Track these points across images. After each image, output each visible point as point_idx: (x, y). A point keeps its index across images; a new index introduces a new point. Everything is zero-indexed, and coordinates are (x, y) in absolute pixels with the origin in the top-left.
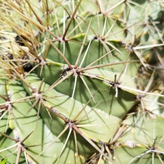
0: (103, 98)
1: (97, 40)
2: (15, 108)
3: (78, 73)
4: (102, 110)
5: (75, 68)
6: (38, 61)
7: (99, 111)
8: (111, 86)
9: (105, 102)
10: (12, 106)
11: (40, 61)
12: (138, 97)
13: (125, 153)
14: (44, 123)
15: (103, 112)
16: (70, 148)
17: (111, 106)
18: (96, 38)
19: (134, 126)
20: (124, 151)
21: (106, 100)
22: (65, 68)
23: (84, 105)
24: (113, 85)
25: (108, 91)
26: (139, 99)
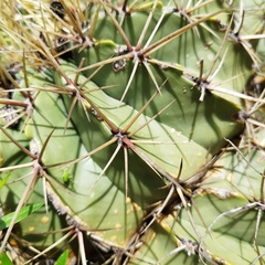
0: (181, 107)
1: (178, 14)
2: (38, 110)
3: (141, 57)
4: (177, 130)
5: (137, 50)
6: (81, 40)
7: (172, 130)
8: (195, 84)
9: (183, 115)
10: (34, 106)
11: (84, 40)
12: (241, 116)
13: (212, 207)
14: (81, 142)
15: (179, 134)
16: (119, 188)
17: (193, 125)
18: (176, 10)
19: (233, 171)
20: (209, 204)
21: (186, 111)
22: (121, 50)
23: (148, 118)
24: (199, 84)
25: (189, 94)
26: (243, 120)
